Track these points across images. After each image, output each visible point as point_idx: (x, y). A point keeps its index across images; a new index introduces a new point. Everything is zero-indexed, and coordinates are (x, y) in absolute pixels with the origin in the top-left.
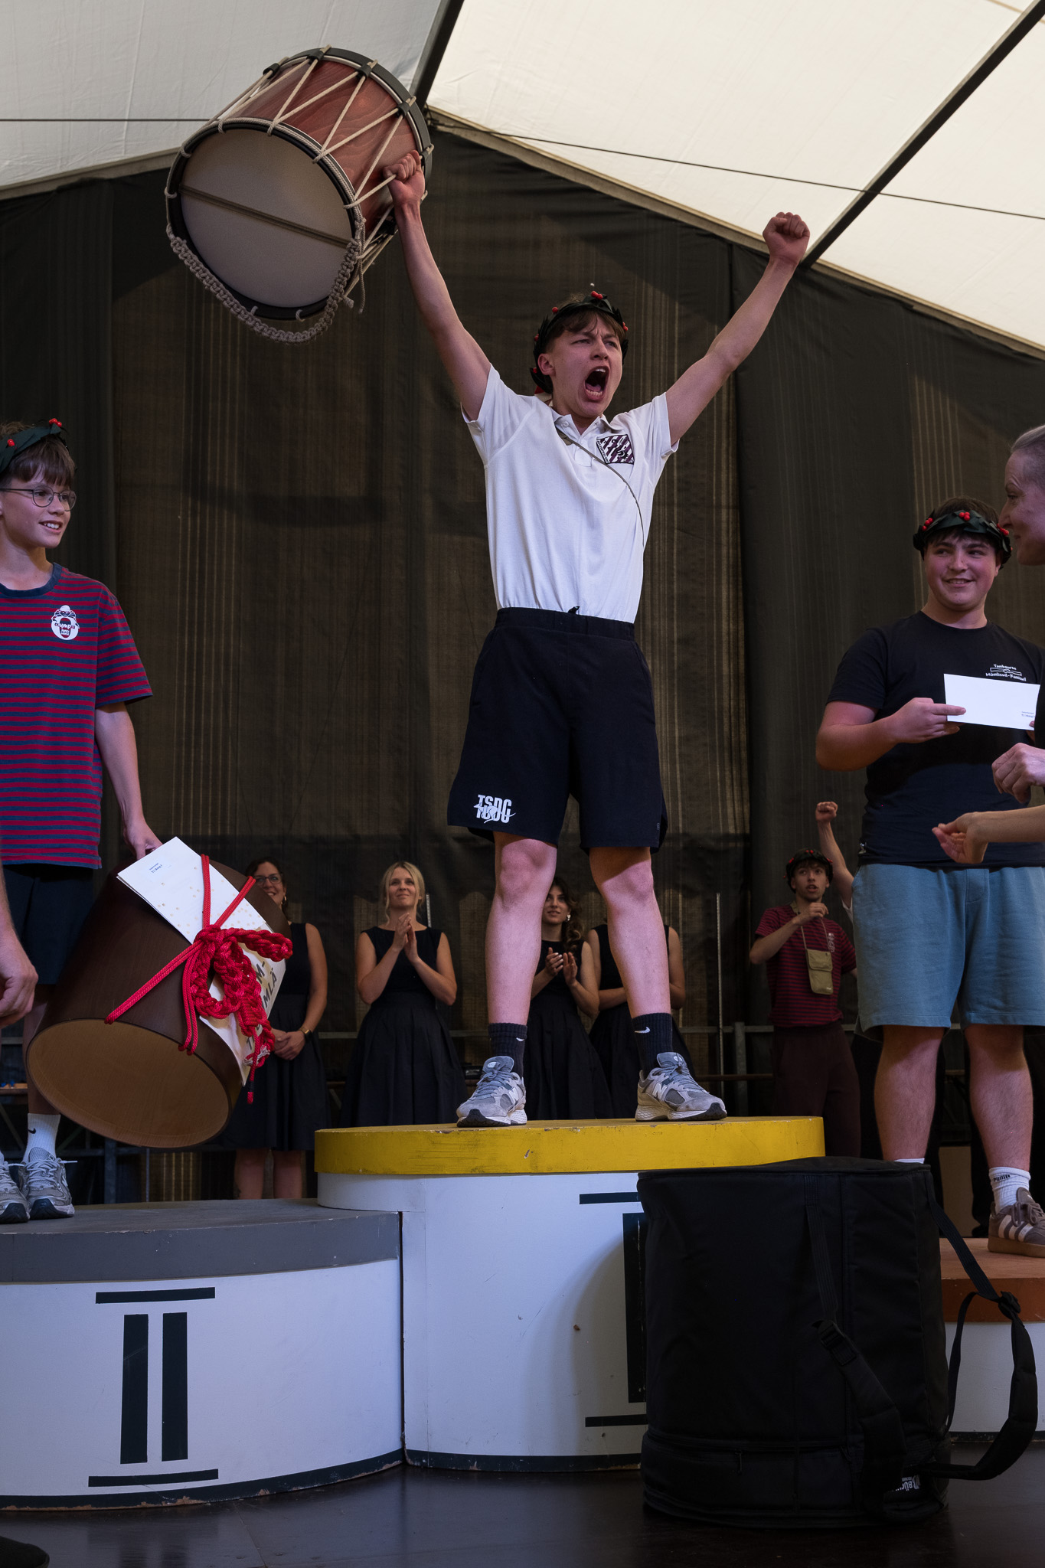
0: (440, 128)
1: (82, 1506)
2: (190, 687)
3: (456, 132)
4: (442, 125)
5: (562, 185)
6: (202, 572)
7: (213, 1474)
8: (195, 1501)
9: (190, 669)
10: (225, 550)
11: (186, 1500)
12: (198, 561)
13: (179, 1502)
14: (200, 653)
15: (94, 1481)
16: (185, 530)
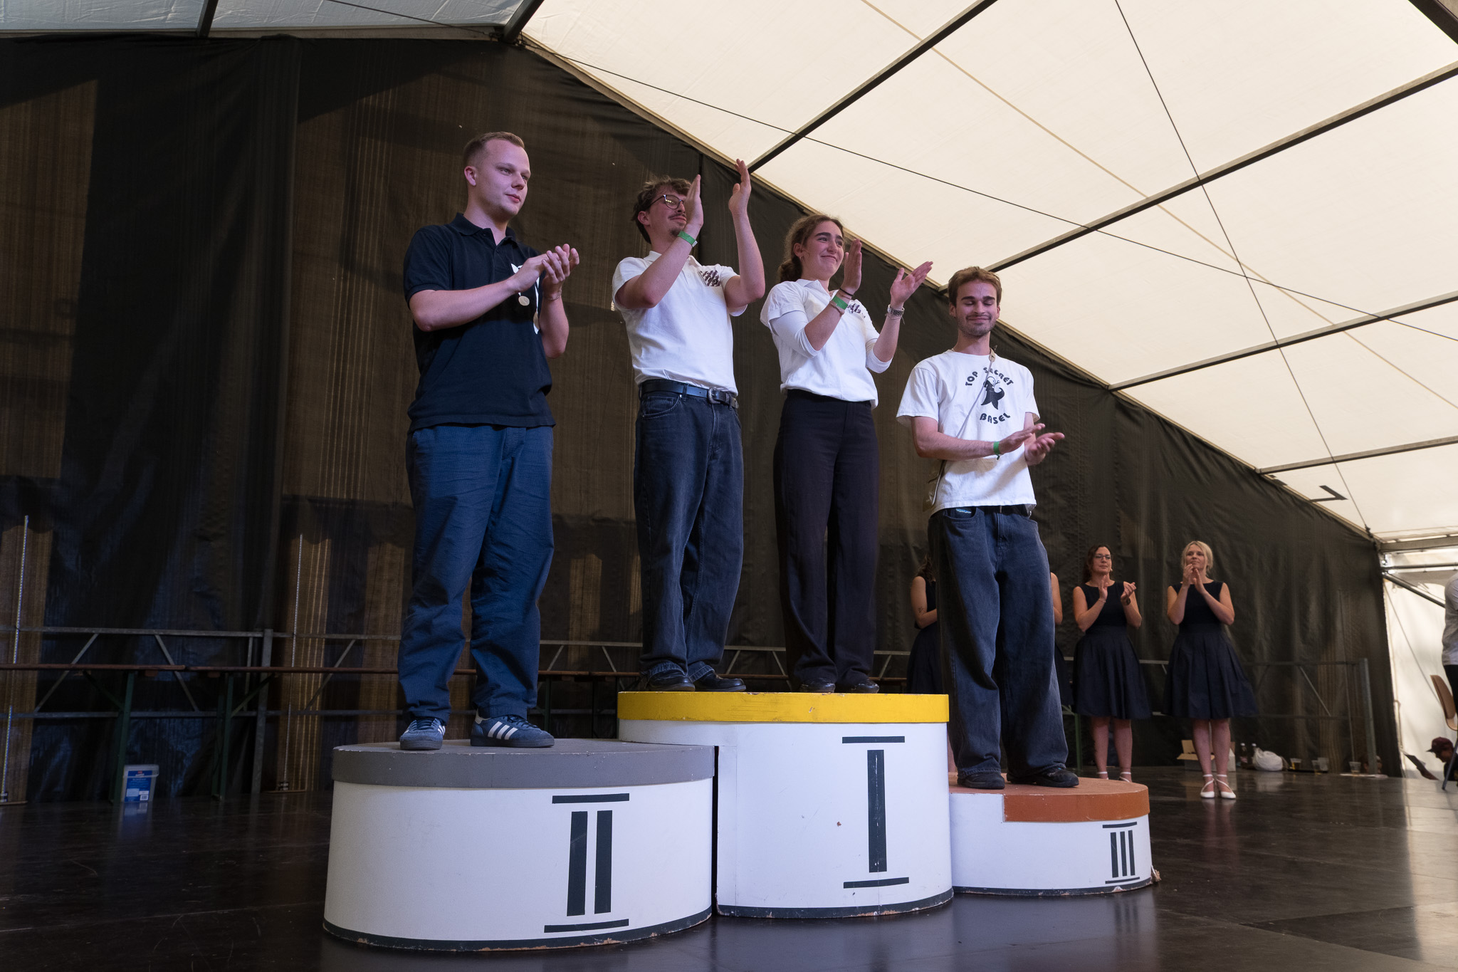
0: (527, 47)
1: (539, 946)
3: (537, 52)
4: (530, 46)
5: (601, 99)
6: (348, 320)
7: (625, 923)
8: (614, 942)
9: (337, 384)
10: (365, 306)
11: (609, 941)
12: (346, 311)
13: (605, 942)
14: (344, 374)
15: (549, 929)
16: (338, 290)
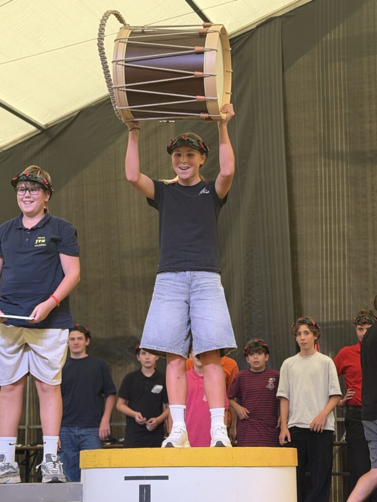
2: (326, 250)
6: (330, 193)
10: (340, 181)
16: (321, 175)
